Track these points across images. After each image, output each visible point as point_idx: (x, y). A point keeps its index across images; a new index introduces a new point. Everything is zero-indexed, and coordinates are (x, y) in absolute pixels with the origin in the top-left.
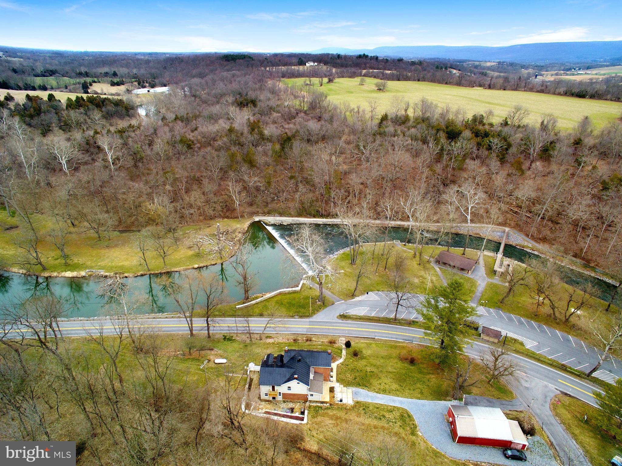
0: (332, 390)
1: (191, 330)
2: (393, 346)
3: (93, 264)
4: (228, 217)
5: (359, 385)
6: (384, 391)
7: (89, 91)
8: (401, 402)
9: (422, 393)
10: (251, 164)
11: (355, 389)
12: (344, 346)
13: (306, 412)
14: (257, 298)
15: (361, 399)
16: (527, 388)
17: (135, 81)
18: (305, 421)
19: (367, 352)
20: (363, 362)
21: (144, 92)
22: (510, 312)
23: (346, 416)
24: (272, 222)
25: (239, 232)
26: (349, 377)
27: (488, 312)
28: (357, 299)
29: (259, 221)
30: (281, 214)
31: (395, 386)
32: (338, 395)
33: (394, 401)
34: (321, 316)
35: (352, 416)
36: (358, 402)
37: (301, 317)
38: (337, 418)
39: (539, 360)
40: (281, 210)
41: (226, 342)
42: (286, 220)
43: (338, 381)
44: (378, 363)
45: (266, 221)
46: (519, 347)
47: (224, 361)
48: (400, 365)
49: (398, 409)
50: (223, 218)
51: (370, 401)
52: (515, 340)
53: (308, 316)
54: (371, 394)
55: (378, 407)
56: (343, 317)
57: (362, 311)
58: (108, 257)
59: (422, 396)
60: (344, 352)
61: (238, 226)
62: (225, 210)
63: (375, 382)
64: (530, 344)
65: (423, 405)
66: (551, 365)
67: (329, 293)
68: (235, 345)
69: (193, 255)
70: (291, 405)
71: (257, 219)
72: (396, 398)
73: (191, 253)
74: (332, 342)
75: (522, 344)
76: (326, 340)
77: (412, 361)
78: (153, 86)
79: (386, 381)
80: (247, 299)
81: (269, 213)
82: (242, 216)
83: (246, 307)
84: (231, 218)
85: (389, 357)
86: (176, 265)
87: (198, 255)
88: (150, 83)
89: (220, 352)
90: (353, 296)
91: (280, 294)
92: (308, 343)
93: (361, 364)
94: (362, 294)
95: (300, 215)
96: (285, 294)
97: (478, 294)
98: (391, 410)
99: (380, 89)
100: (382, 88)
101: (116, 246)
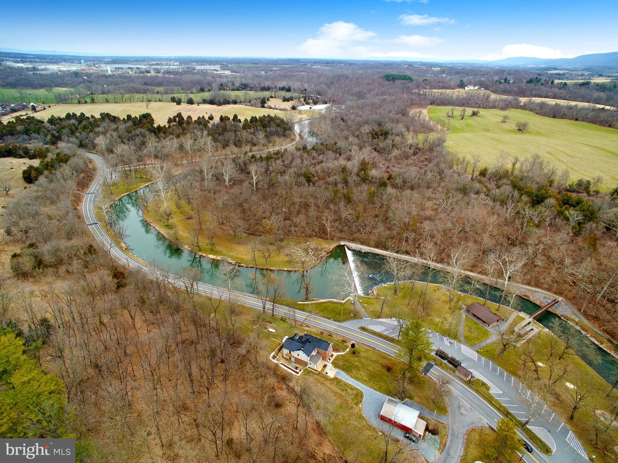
0: (325, 366)
1: (264, 308)
2: (384, 356)
3: (226, 253)
4: (321, 238)
5: (343, 370)
6: (357, 379)
7: (266, 105)
8: (362, 388)
9: (380, 388)
10: (348, 200)
11: (339, 370)
12: (350, 346)
13: (302, 371)
14: (313, 300)
15: (339, 377)
16: (462, 414)
17: (303, 97)
18: (299, 375)
19: (362, 354)
20: (356, 359)
21: (306, 109)
22: (500, 364)
23: (324, 382)
24: (354, 248)
25: (325, 251)
26: (341, 363)
27: (479, 359)
28: (381, 320)
29: (344, 246)
30: (362, 243)
31: (366, 378)
32: (327, 370)
33: (358, 385)
34: (347, 324)
35: (328, 383)
36: (336, 378)
37: (335, 320)
38: (317, 380)
39: (491, 403)
40: (362, 241)
41: (281, 322)
42: (365, 249)
43: (332, 363)
44: (365, 363)
45: (349, 247)
46: (483, 389)
47: (274, 331)
48: (379, 368)
49: (358, 390)
50: (319, 237)
51: (344, 380)
52: (484, 384)
53: (340, 321)
54: (347, 376)
55: (346, 385)
56: (363, 329)
57: (378, 329)
58: (236, 251)
59: (380, 389)
60: (348, 350)
61: (327, 246)
62: (321, 232)
63: (354, 372)
64: (494, 391)
65: (375, 394)
66: (498, 409)
67: (364, 311)
68: (285, 325)
69: (287, 261)
70: (298, 365)
71: (342, 243)
72: (361, 384)
73: (286, 259)
74: (344, 341)
75: (488, 389)
76: (341, 339)
77: (389, 369)
78: (315, 103)
79: (362, 374)
80: (307, 299)
81: (353, 240)
82: (332, 239)
83: (304, 304)
84: (324, 239)
85: (375, 362)
86: (273, 266)
87: (290, 262)
88: (313, 100)
89: (275, 326)
90: (379, 317)
91: (330, 302)
92: (329, 337)
93: (354, 359)
94: (387, 317)
95: (376, 247)
96: (333, 302)
97: (484, 344)
98: (352, 388)
99: (520, 130)
100: (522, 128)
101: (243, 244)
